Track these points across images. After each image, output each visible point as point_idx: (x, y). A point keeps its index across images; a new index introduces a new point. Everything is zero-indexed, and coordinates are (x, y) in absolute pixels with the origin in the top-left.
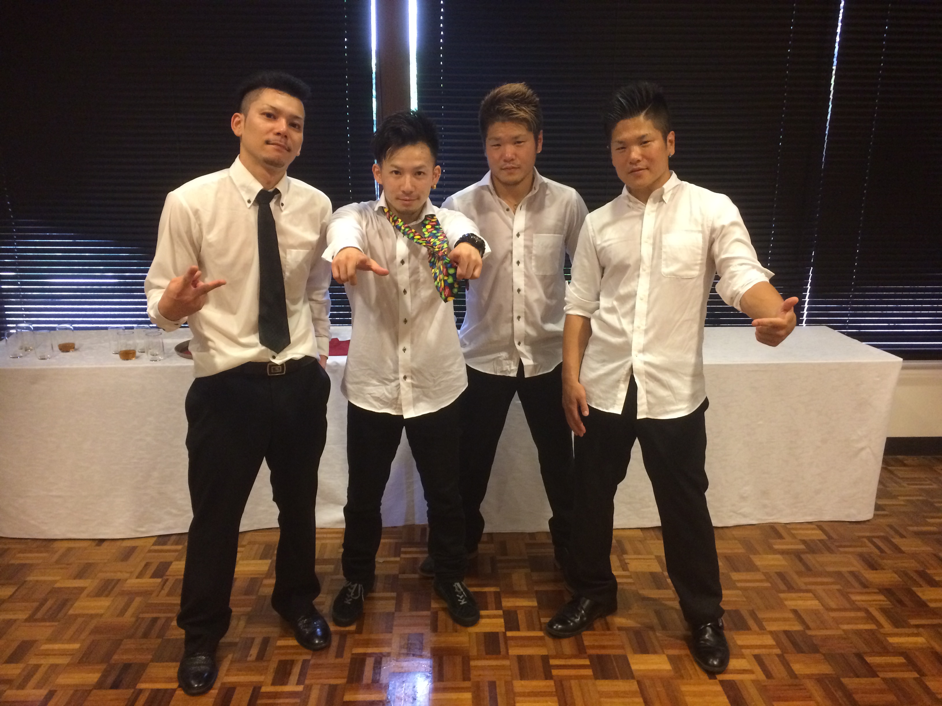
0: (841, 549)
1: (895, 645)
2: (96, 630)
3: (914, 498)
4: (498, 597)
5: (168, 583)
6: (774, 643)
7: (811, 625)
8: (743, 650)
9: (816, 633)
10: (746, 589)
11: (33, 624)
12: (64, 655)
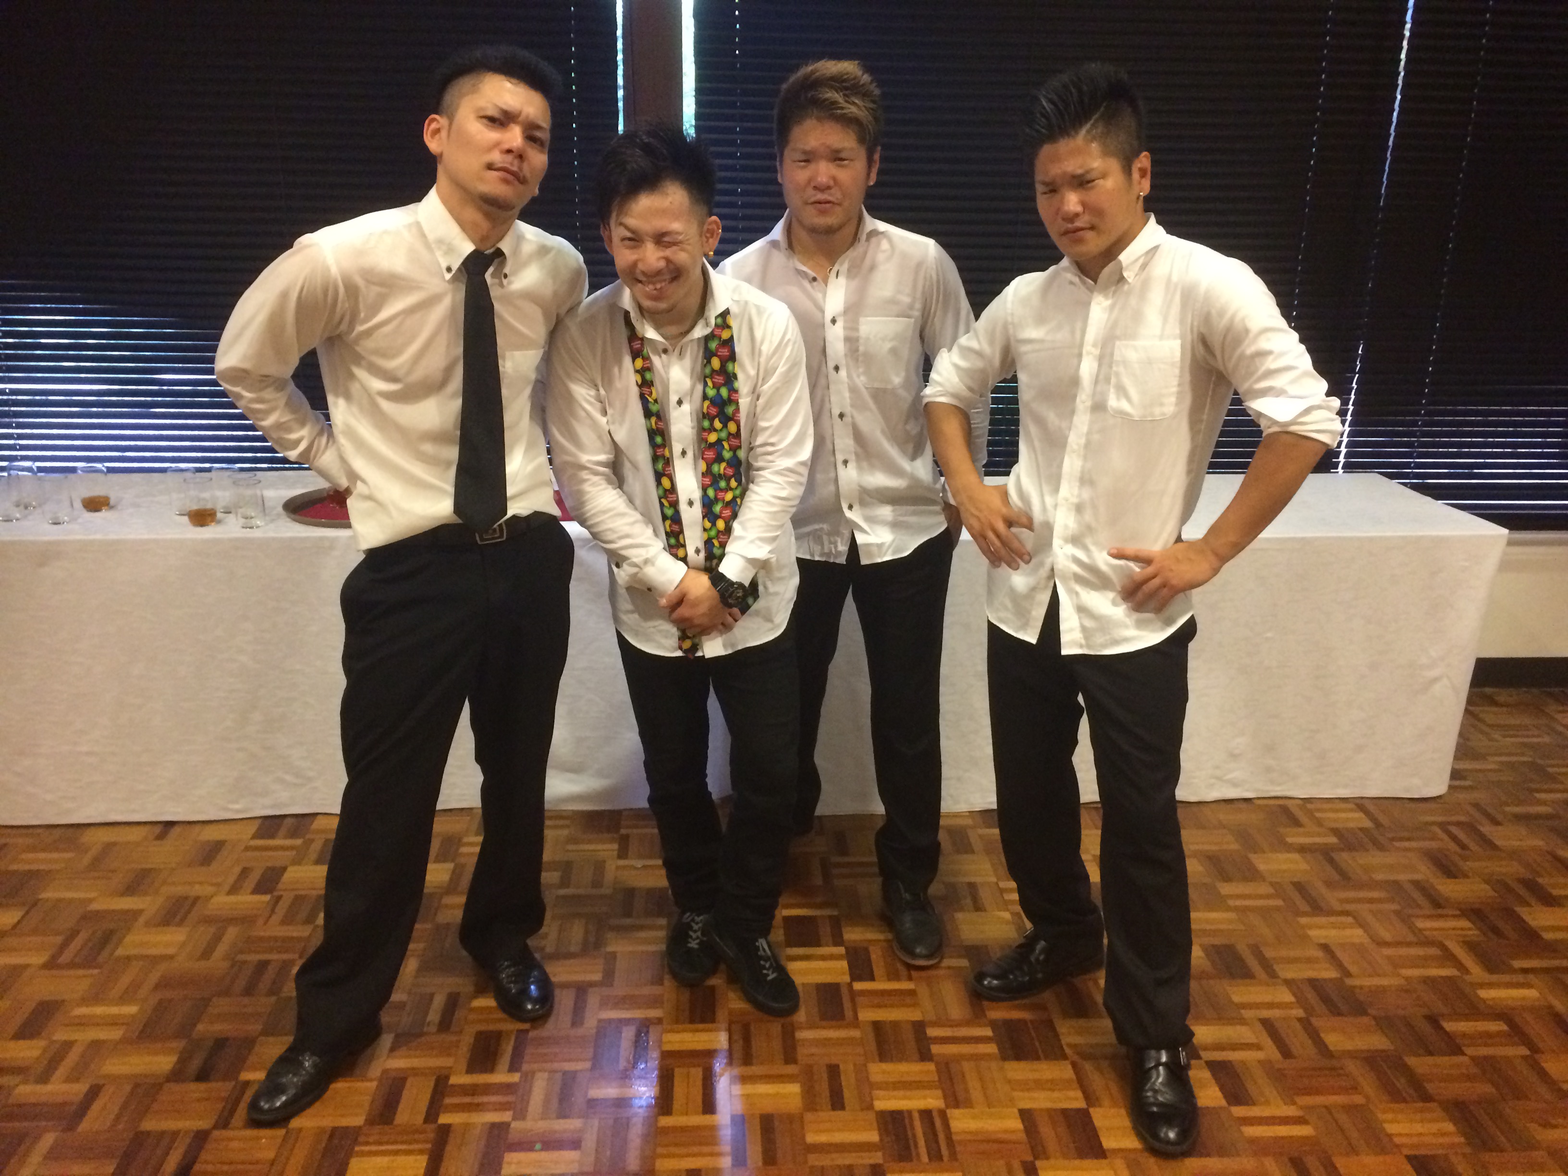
0: (1397, 844)
1: (1491, 1003)
2: (163, 984)
3: (1514, 759)
4: (836, 925)
5: (281, 903)
6: (1293, 999)
7: (1353, 969)
8: (1243, 1011)
9: (1362, 981)
10: (1244, 910)
11: (55, 972)
12: (116, 1024)
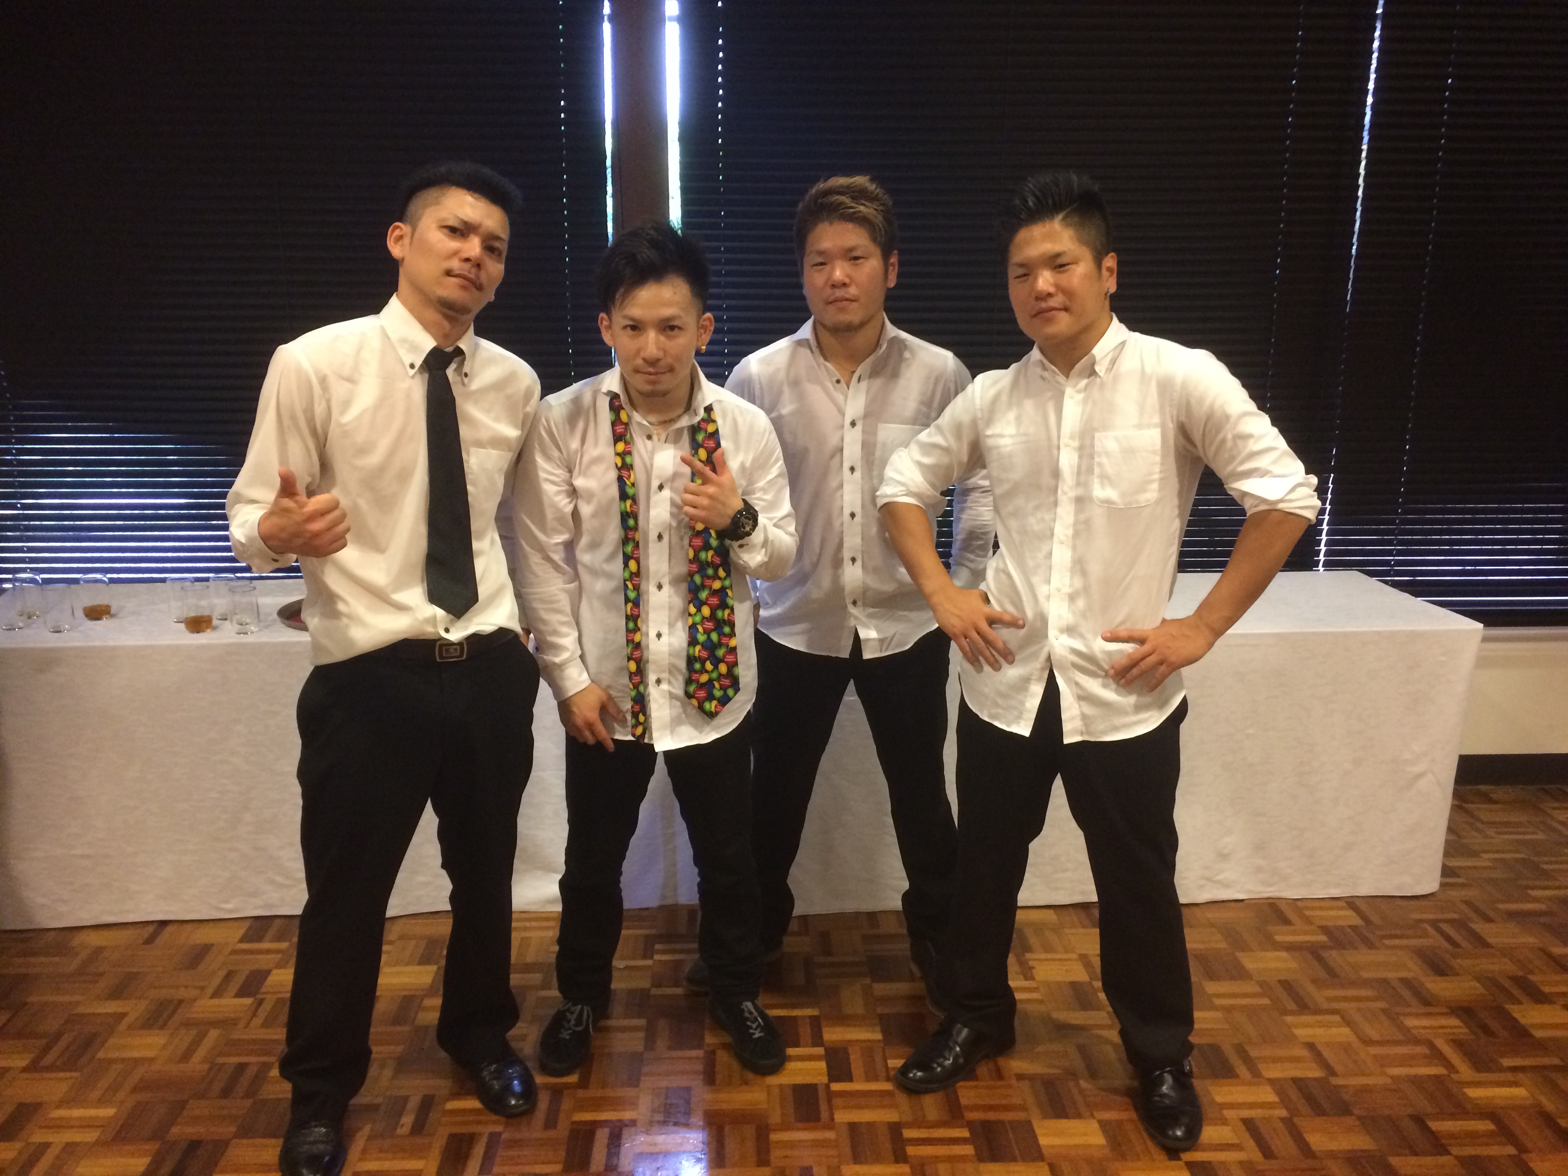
0: (1387, 942)
1: (1479, 1102)
2: (142, 1086)
3: (1508, 856)
4: (816, 1025)
5: (264, 1005)
6: (1276, 1099)
7: (1338, 1068)
8: (1225, 1112)
9: (1346, 1081)
10: (1229, 1010)
11: (37, 1075)
12: (89, 1126)
